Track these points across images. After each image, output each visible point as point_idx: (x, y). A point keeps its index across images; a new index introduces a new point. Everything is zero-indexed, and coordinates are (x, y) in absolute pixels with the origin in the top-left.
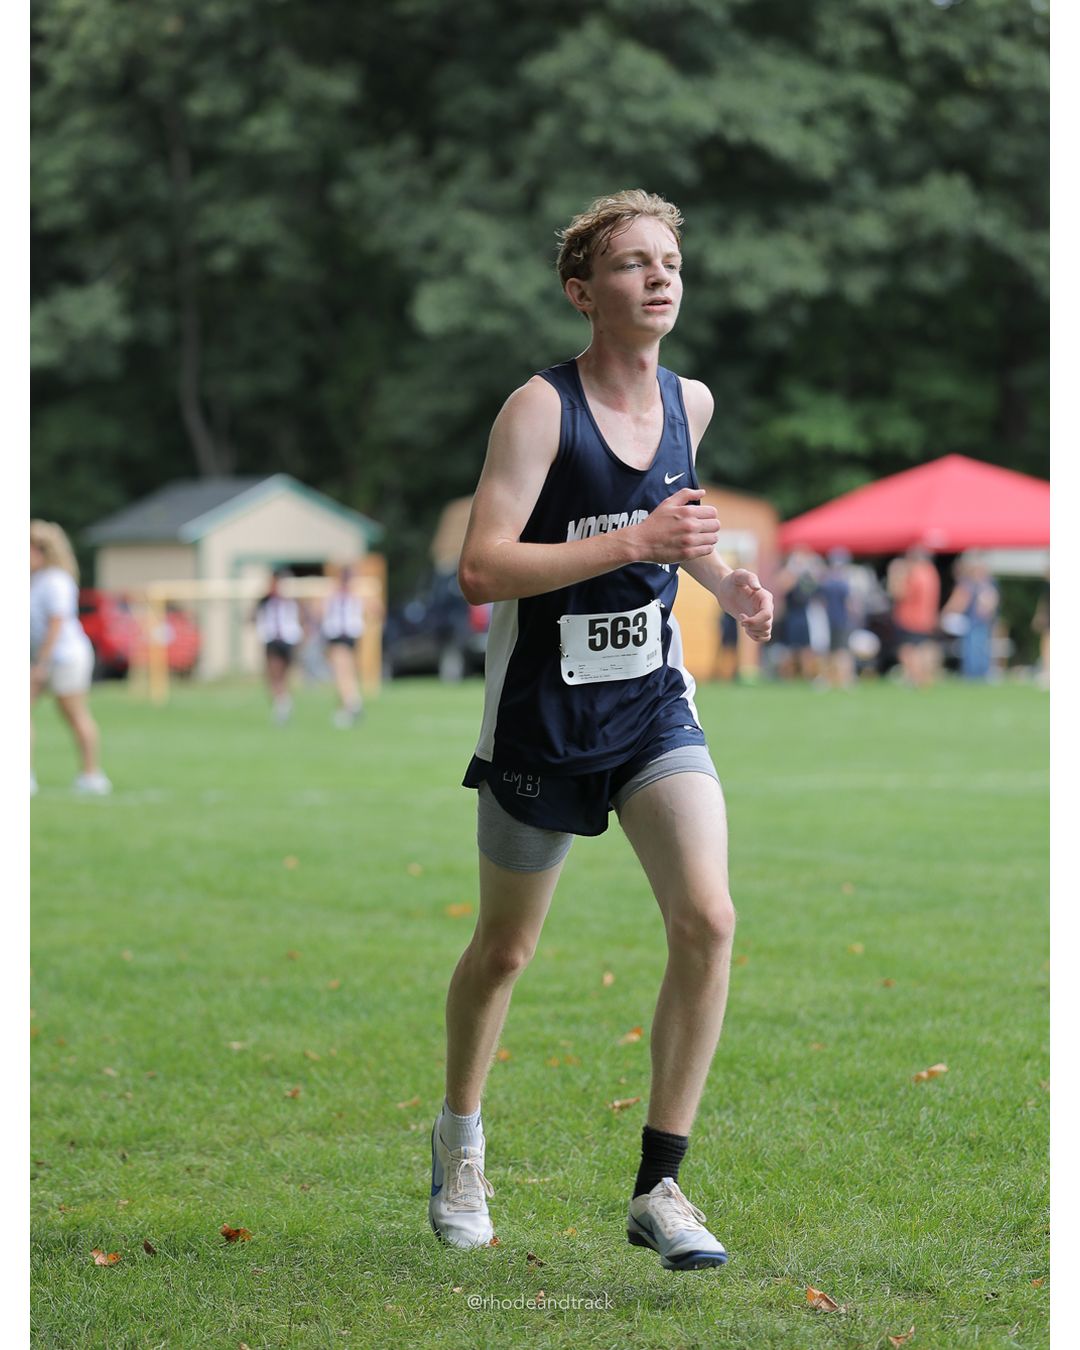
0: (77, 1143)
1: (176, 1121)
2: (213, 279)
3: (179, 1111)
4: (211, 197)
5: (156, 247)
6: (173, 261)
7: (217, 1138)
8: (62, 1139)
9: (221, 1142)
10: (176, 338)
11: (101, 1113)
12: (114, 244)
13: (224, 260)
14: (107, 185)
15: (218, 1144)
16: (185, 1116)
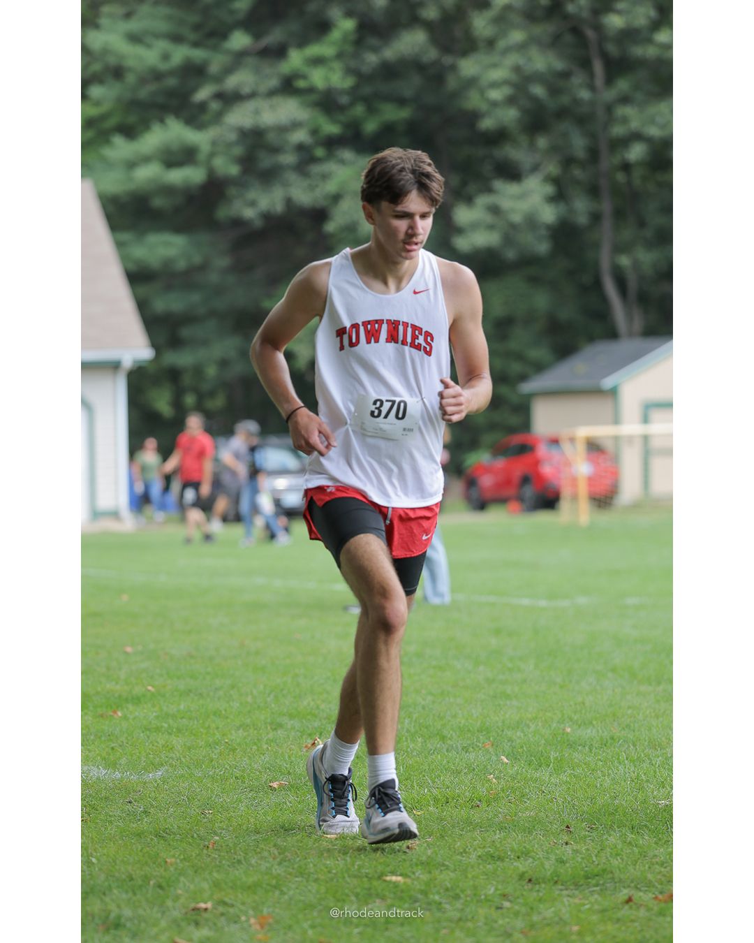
0: (533, 879)
1: (615, 862)
2: (626, 167)
3: (617, 855)
4: (625, 100)
5: (579, 144)
6: (594, 154)
7: (650, 876)
8: (521, 876)
9: (653, 880)
10: (596, 218)
11: (553, 857)
12: (542, 142)
13: (636, 152)
14: (538, 90)
15: (650, 882)
16: (622, 860)
